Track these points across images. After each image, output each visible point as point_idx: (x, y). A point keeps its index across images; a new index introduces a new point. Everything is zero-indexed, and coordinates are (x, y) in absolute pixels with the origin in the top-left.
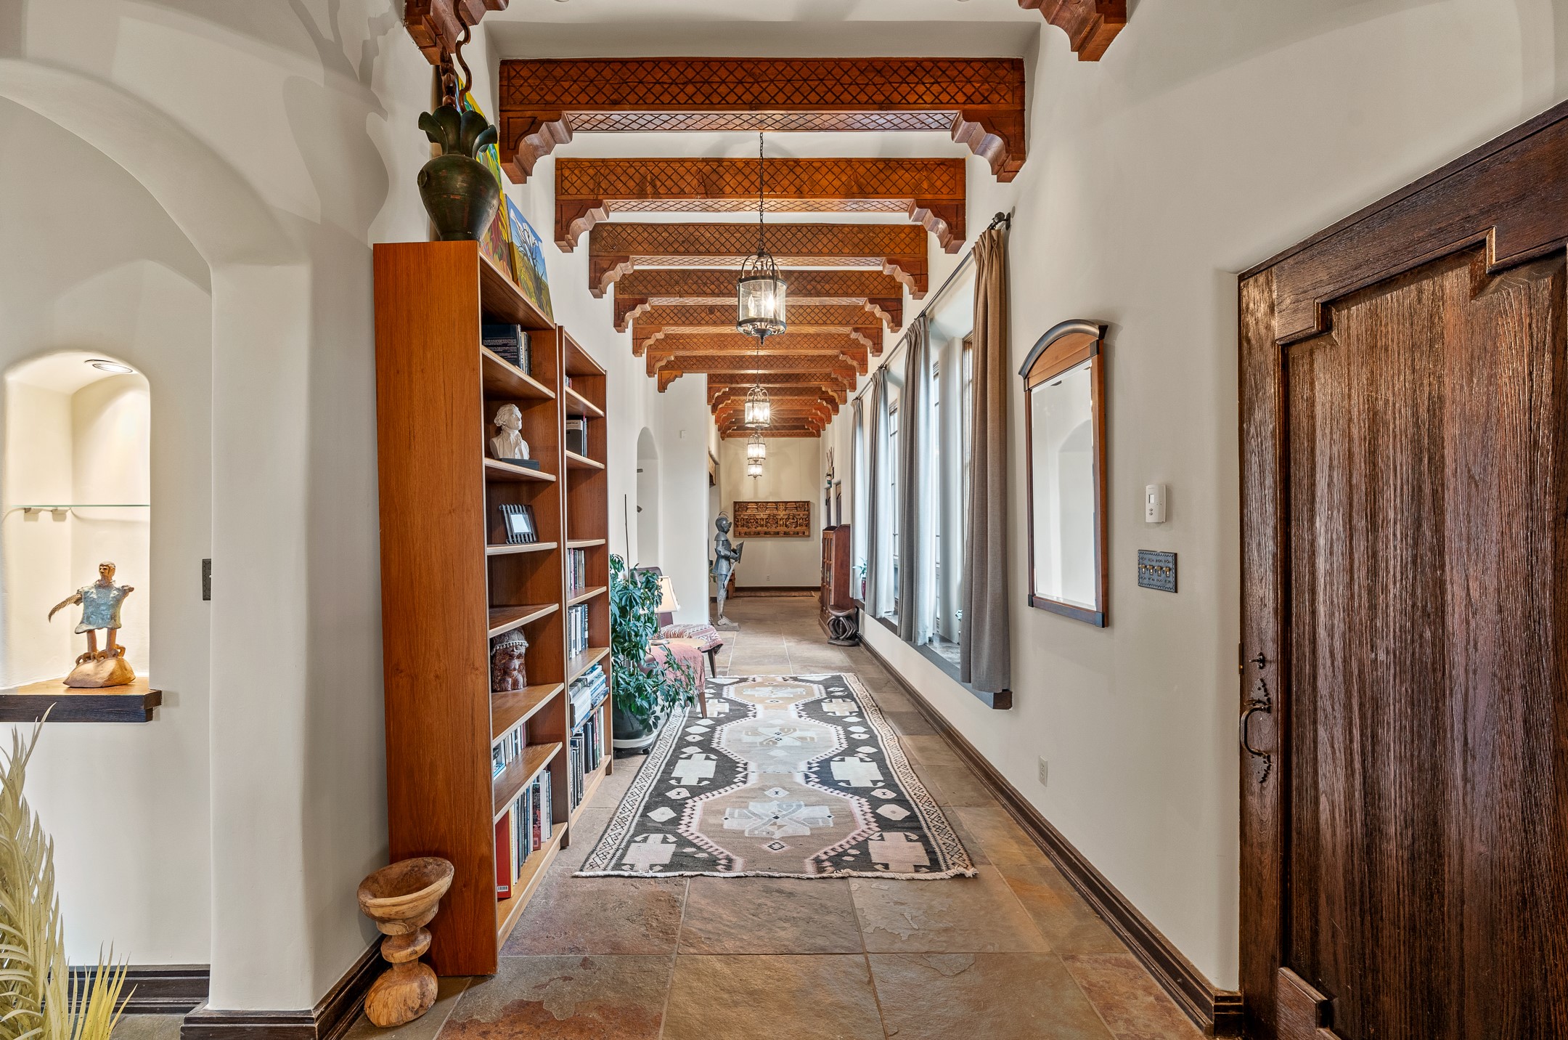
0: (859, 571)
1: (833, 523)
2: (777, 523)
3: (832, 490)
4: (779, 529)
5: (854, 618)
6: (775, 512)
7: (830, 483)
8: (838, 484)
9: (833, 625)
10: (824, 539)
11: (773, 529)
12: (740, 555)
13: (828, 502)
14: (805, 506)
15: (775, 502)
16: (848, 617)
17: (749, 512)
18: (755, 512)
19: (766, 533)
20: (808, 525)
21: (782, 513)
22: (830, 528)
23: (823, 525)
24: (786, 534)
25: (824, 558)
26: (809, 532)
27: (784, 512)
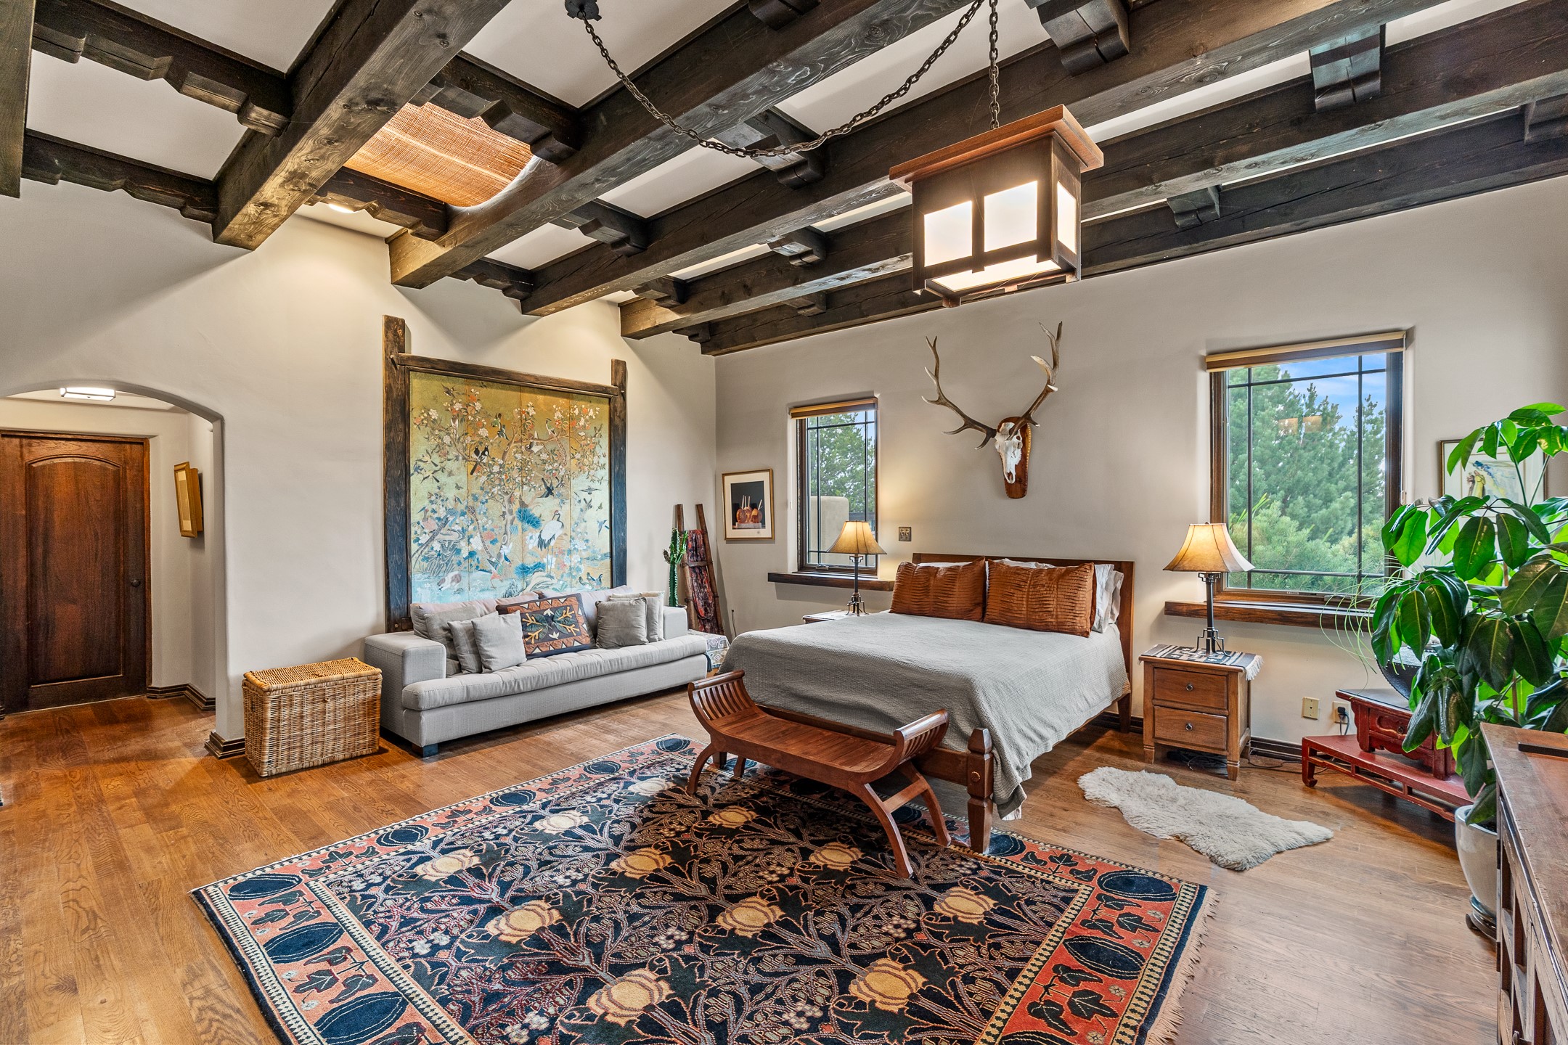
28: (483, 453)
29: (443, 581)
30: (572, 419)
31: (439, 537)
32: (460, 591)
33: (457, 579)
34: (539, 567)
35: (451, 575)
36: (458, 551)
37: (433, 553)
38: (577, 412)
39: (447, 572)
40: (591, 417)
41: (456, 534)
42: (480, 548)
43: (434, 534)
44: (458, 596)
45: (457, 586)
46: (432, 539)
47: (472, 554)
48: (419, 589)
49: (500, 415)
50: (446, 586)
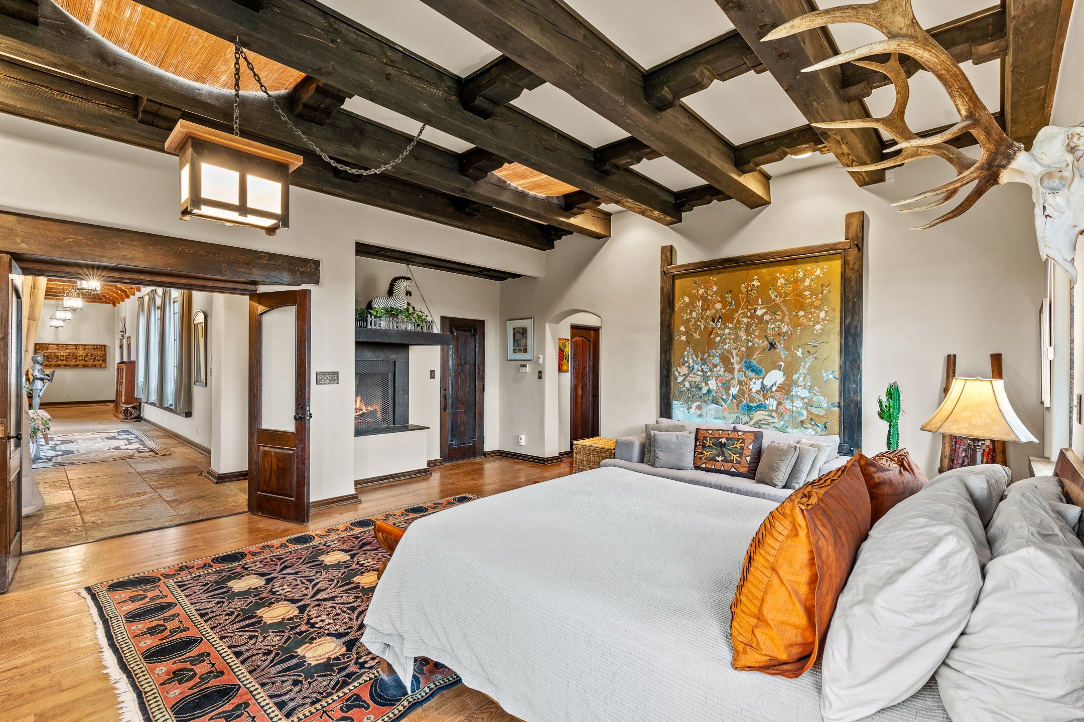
0: (140, 384)
1: (125, 359)
2: (76, 358)
3: (125, 341)
4: (78, 363)
5: (138, 408)
6: (75, 351)
7: (123, 336)
8: (129, 338)
9: (124, 412)
10: (118, 369)
11: (73, 362)
12: (53, 377)
13: (121, 347)
14: (103, 348)
15: (75, 345)
16: (133, 408)
17: (49, 351)
18: (55, 351)
19: (65, 365)
20: (104, 360)
21: (81, 352)
22: (122, 362)
23: (118, 360)
24: (84, 366)
25: (118, 378)
26: (106, 365)
27: (83, 352)
28: (718, 321)
29: (691, 407)
30: (796, 281)
31: (689, 378)
32: (700, 416)
33: (699, 408)
34: (760, 407)
35: (696, 404)
36: (700, 389)
37: (685, 389)
38: (801, 275)
39: (693, 402)
40: (818, 276)
41: (699, 377)
42: (715, 388)
43: (686, 376)
44: (699, 419)
45: (699, 412)
46: (684, 380)
47: (709, 391)
48: (676, 410)
49: (730, 291)
50: (693, 411)
